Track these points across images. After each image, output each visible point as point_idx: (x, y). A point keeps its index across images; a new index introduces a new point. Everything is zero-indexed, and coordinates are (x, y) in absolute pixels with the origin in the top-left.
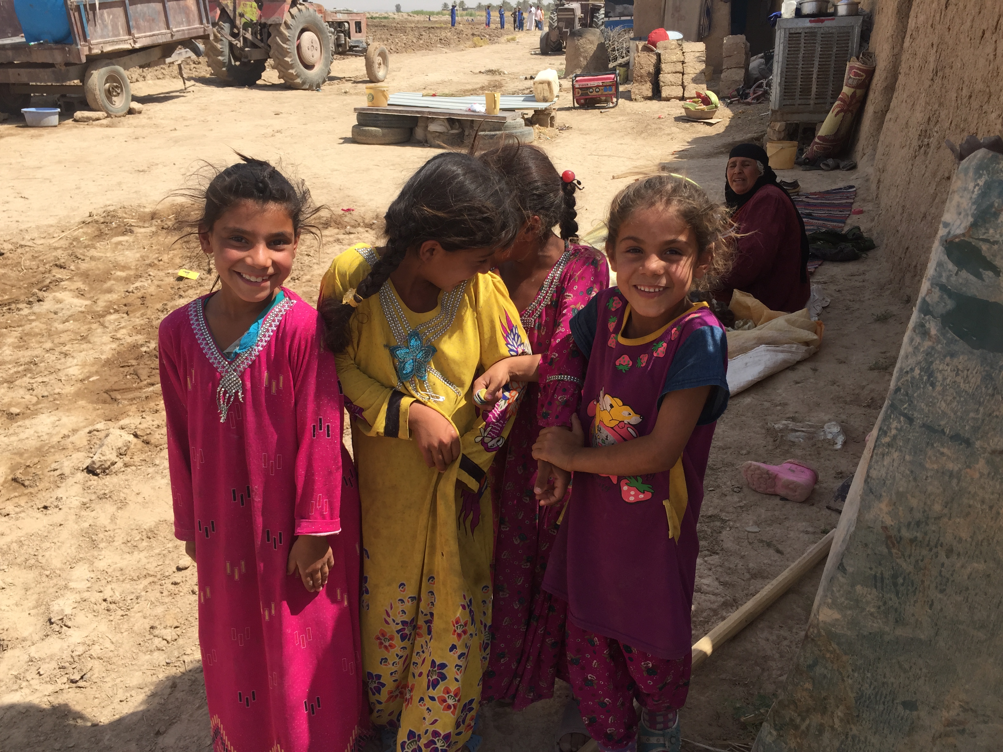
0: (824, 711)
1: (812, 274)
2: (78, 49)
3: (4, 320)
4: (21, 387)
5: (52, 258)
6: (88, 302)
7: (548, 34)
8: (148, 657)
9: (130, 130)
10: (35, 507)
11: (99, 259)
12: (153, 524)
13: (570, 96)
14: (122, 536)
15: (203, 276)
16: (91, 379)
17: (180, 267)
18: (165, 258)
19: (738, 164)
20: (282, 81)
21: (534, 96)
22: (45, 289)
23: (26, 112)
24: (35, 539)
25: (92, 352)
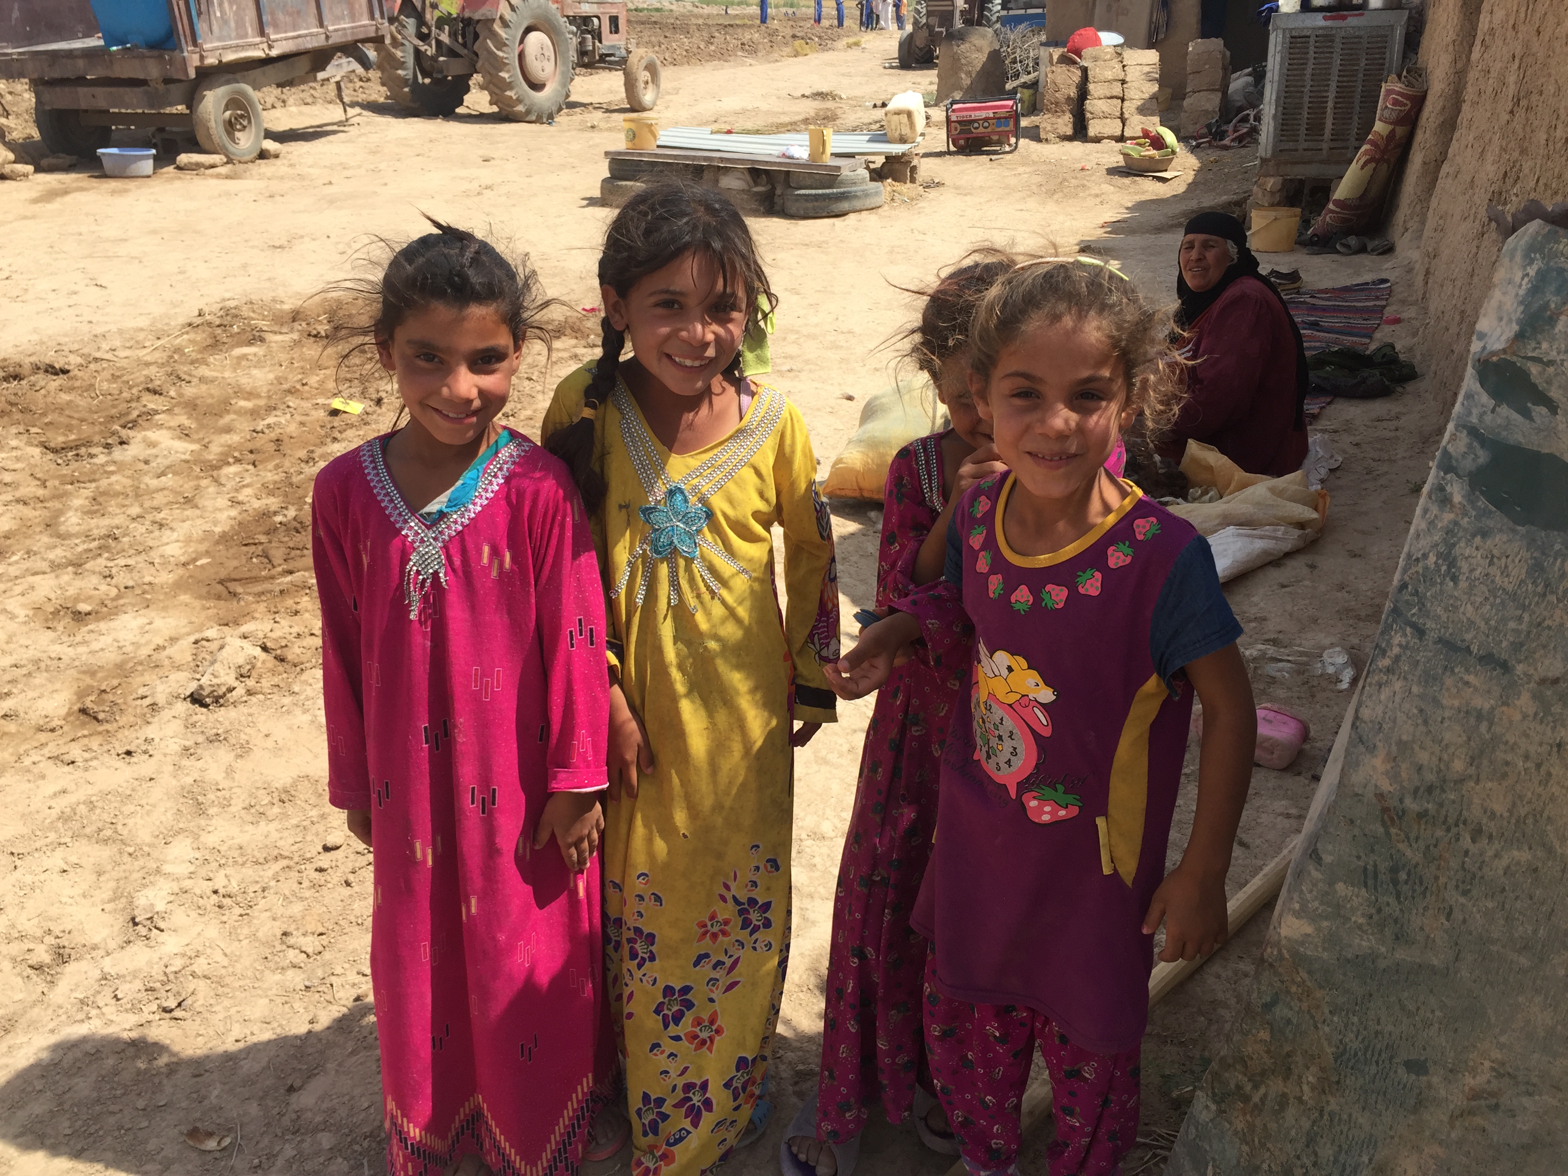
0: (1287, 1074)
1: (1315, 417)
2: (184, 58)
3: (69, 472)
4: (94, 573)
5: (142, 379)
6: (195, 447)
7: (911, 36)
8: (278, 977)
9: (262, 184)
10: (112, 752)
11: (212, 381)
12: (289, 781)
13: (943, 134)
14: (243, 797)
15: (369, 410)
16: (198, 563)
17: (335, 395)
18: (313, 380)
19: (1197, 244)
20: (495, 109)
21: (885, 134)
22: (130, 425)
23: (104, 154)
24: (113, 799)
25: (199, 522)
